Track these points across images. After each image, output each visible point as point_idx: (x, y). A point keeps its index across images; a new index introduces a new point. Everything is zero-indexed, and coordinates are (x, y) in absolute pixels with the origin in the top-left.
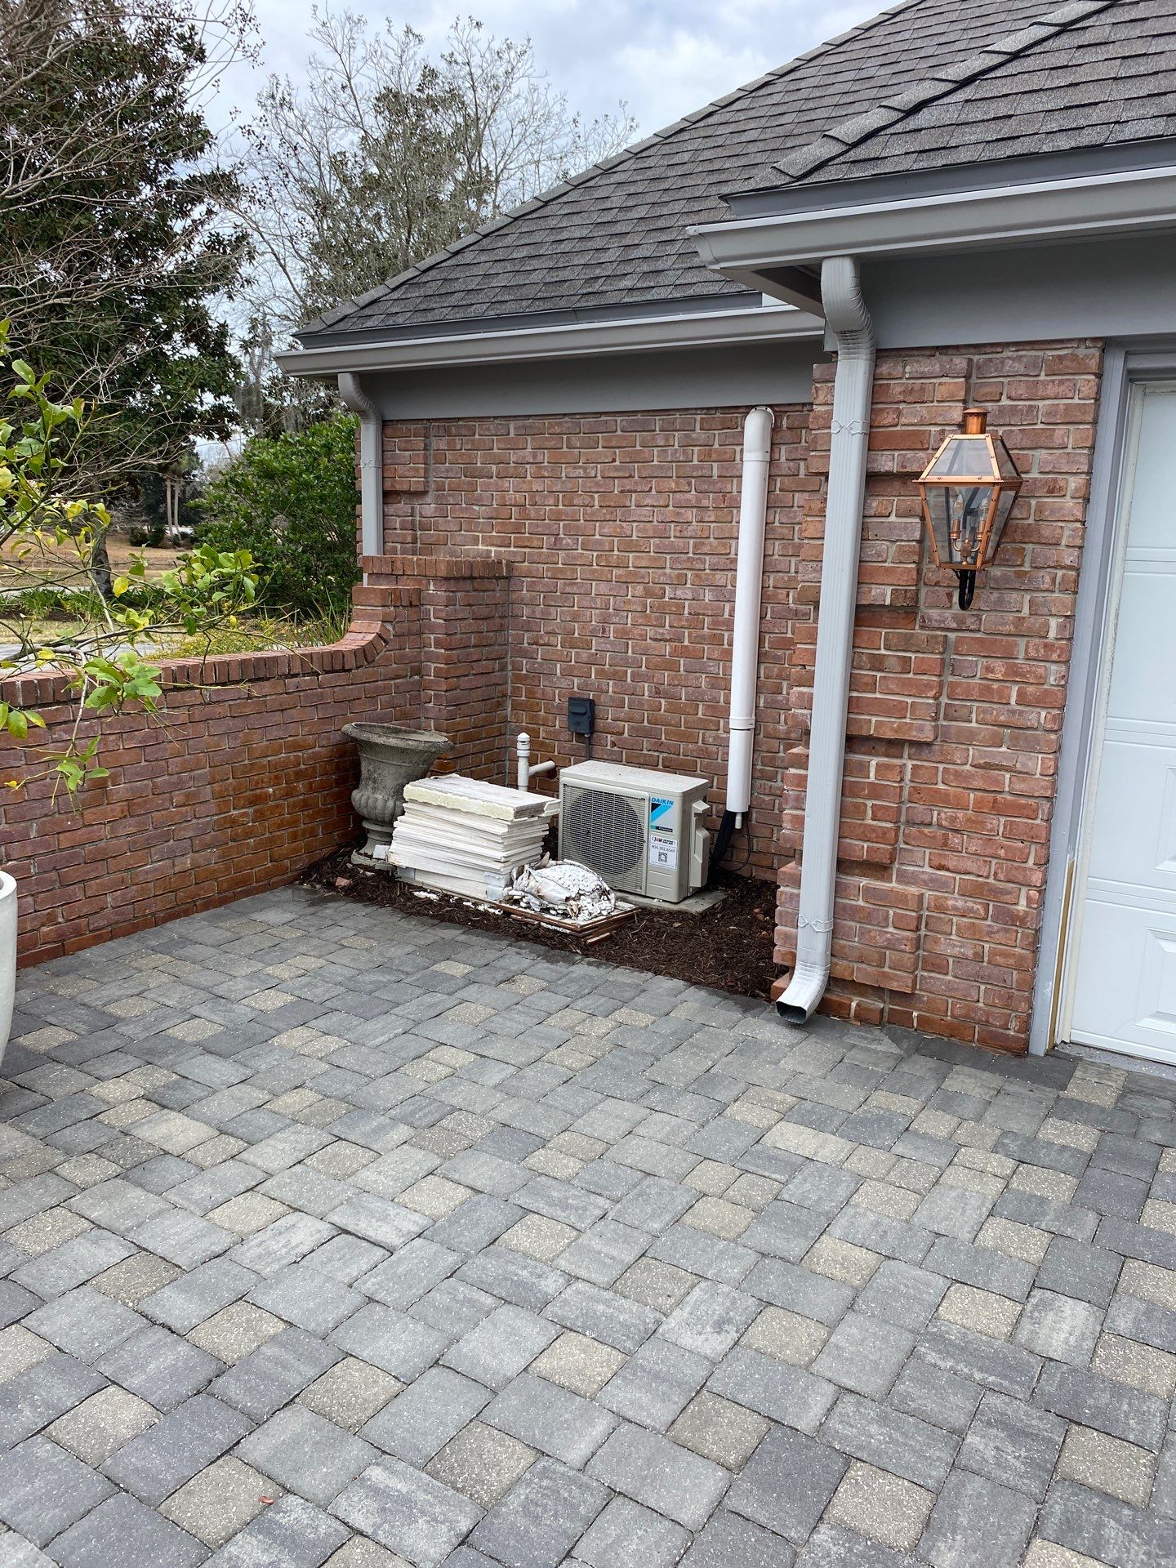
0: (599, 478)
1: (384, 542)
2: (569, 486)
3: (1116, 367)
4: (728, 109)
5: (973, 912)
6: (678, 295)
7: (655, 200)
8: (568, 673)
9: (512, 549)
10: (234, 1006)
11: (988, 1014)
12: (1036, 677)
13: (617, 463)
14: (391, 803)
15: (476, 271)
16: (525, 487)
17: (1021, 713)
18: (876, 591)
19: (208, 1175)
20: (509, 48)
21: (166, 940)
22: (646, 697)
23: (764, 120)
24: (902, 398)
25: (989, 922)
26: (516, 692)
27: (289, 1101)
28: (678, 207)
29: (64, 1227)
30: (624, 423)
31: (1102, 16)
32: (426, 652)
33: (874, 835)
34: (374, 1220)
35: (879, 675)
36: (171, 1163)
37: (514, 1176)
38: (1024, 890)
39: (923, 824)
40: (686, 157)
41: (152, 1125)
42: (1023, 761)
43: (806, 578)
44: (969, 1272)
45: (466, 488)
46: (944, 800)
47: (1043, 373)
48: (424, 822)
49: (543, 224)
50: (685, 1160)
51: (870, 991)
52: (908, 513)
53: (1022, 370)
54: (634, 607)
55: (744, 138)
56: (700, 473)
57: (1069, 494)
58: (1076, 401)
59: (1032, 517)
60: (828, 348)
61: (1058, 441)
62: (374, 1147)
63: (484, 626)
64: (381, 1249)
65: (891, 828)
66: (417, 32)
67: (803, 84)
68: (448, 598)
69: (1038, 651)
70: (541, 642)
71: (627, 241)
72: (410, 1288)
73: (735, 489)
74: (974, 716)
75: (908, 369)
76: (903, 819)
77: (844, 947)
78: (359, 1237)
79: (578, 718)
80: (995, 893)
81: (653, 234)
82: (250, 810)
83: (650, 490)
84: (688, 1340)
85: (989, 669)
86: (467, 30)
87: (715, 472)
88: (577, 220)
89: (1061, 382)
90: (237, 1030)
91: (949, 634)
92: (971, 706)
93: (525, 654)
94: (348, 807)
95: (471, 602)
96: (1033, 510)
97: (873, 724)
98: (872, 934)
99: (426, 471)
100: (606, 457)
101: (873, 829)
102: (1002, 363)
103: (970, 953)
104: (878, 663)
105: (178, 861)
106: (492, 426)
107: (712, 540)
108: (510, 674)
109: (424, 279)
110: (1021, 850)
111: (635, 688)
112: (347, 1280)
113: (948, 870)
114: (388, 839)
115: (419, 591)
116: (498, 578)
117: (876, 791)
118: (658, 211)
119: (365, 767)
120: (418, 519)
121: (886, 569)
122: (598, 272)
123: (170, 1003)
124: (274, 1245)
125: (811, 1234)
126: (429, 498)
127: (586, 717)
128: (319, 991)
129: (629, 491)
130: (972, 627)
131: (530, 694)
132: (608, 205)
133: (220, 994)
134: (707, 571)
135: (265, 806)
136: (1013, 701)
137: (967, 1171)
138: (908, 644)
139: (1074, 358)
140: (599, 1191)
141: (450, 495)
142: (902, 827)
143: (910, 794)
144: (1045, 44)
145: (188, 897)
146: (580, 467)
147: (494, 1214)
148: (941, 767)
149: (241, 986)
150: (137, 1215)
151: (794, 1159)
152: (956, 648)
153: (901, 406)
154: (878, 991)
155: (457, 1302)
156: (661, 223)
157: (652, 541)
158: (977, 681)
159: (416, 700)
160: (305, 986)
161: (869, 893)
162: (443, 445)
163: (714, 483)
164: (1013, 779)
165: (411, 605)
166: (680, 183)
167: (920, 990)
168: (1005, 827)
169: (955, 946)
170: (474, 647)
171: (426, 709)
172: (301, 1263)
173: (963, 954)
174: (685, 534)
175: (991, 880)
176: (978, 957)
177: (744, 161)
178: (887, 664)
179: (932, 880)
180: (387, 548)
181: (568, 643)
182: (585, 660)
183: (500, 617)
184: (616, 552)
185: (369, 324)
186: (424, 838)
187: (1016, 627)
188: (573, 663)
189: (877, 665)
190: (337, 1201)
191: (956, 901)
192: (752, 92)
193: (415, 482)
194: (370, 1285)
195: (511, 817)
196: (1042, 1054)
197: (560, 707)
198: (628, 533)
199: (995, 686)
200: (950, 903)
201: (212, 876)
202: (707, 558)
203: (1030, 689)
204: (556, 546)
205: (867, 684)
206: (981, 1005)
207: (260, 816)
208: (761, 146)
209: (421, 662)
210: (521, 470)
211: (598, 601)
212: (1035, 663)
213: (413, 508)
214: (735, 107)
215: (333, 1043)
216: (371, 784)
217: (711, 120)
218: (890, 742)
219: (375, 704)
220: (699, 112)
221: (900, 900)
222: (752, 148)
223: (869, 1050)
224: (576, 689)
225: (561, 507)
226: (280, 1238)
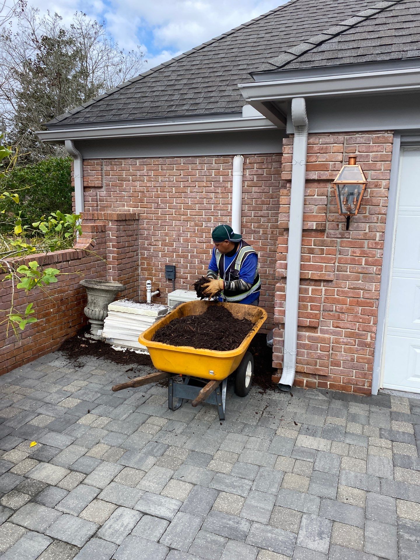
0: (175, 181)
1: (85, 207)
2: (162, 185)
3: (398, 141)
4: (210, 46)
5: (350, 343)
6: (208, 112)
7: (189, 77)
8: (164, 256)
9: (139, 209)
10: (56, 407)
11: (357, 381)
12: (372, 255)
13: (182, 176)
14: (102, 312)
15: (120, 101)
16: (144, 185)
17: (367, 268)
18: (310, 224)
19: (73, 493)
20: (96, 24)
21: (14, 379)
22: (196, 264)
23: (226, 51)
24: (318, 151)
25: (356, 346)
26: (143, 264)
27: (96, 450)
28: (199, 80)
29: (13, 533)
30: (184, 161)
31: (380, 14)
32: (108, 250)
33: (311, 316)
34: (156, 506)
35: (312, 255)
36: (53, 490)
37: (207, 474)
38: (369, 334)
39: (330, 311)
40: (198, 62)
41: (38, 471)
42: (367, 286)
43: (282, 219)
44: (400, 493)
45: (119, 185)
46: (338, 301)
47: (371, 143)
48: (118, 319)
49: (144, 85)
50: (271, 457)
51: (311, 375)
52: (322, 195)
53: (364, 142)
54: (190, 230)
55: (219, 56)
56: (215, 180)
57: (382, 187)
58: (384, 153)
59: (369, 196)
60: (288, 132)
61: (378, 168)
62: (143, 469)
63: (130, 239)
64: (165, 520)
65: (318, 313)
66: (59, 16)
67: (237, 38)
68: (117, 228)
69: (372, 245)
70: (153, 244)
71: (181, 92)
72: (186, 539)
73: (229, 186)
74: (348, 270)
75: (321, 140)
76: (322, 309)
77: (301, 359)
78: (153, 516)
79: (169, 273)
80: (358, 336)
81: (191, 90)
82: (44, 319)
83: (195, 186)
84: (312, 545)
85: (354, 252)
86: (81, 16)
87: (221, 180)
88: (158, 84)
89: (379, 146)
90: (61, 418)
91: (338, 239)
92: (347, 266)
93: (146, 249)
94: (82, 314)
95: (126, 230)
96: (369, 193)
97: (310, 274)
98: (312, 354)
99: (102, 178)
100: (178, 173)
101: (311, 314)
102: (356, 139)
103: (349, 359)
104: (311, 251)
105: (16, 344)
106: (130, 161)
107: (221, 205)
108: (140, 257)
109: (99, 104)
110: (368, 319)
111: (192, 261)
112: (156, 540)
113: (340, 328)
114: (102, 326)
115: (105, 226)
116: (134, 220)
117: (312, 300)
118: (191, 82)
119: (90, 298)
120: (98, 197)
121: (314, 216)
122: (172, 103)
123: (26, 409)
124: (117, 526)
125: (334, 485)
126: (103, 189)
127: (173, 272)
128: (90, 396)
129: (187, 187)
130: (347, 237)
131: (149, 264)
132: (170, 78)
133: (47, 402)
134: (219, 216)
135: (50, 317)
136: (363, 264)
137: (376, 448)
138: (323, 243)
139: (384, 137)
140: (244, 477)
141: (112, 188)
142: (321, 313)
143: (324, 300)
144: (362, 23)
145: (20, 359)
146: (167, 177)
147: (206, 494)
148: (336, 289)
149: (55, 397)
150: (47, 521)
151: (312, 451)
152: (341, 244)
153: (318, 154)
154: (314, 375)
155: (209, 542)
156: (194, 86)
157: (197, 205)
158: (349, 256)
159: (105, 270)
160: (83, 394)
161: (310, 338)
162: (109, 168)
163: (221, 183)
164: (364, 293)
165: (102, 231)
166: (197, 72)
167: (330, 374)
168: (362, 311)
169: (343, 356)
170: (127, 247)
171: (109, 272)
172: (132, 534)
173: (347, 359)
174: (210, 202)
175: (357, 331)
176: (353, 360)
177: (222, 65)
178: (315, 251)
179: (334, 332)
180: (86, 209)
181: (164, 244)
182: (171, 251)
183: (135, 235)
184: (182, 210)
185: (78, 121)
186: (118, 326)
187: (364, 237)
188: (166, 252)
189: (311, 252)
190: (136, 499)
191: (343, 339)
192: (218, 40)
193: (97, 183)
194: (167, 540)
195: (157, 315)
196: (376, 394)
197: (161, 269)
198: (187, 202)
199: (357, 258)
200: (341, 340)
201: (30, 348)
202: (219, 211)
203: (370, 259)
204: (158, 207)
205: (307, 259)
206: (354, 378)
207: (48, 321)
208: (227, 59)
209: (106, 254)
210: (142, 178)
211: (176, 228)
212: (372, 249)
213: (96, 193)
214: (213, 45)
215: (105, 420)
216: (93, 305)
217: (204, 50)
218: (316, 281)
219: (90, 272)
220: (200, 46)
221: (323, 340)
222: (223, 60)
223: (316, 399)
224: (167, 262)
225: (159, 192)
226: (118, 522)
